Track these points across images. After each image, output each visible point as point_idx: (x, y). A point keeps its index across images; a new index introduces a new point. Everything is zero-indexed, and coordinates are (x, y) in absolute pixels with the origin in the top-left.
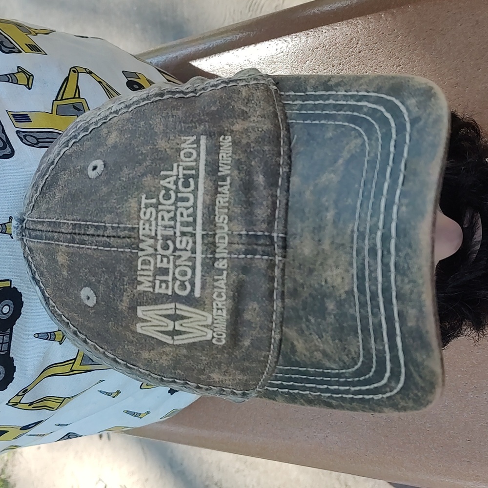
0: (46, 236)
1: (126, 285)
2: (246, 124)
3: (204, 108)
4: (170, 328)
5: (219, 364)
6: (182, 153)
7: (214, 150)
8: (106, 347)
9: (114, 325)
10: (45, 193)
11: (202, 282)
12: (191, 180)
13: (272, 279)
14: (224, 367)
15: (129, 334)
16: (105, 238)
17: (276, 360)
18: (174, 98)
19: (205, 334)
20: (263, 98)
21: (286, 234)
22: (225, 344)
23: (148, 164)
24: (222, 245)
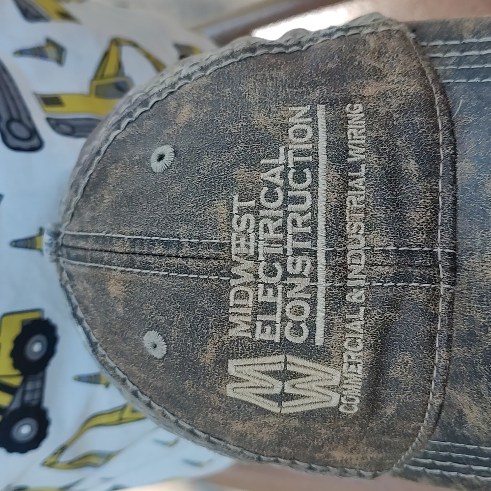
0: (92, 258)
1: (212, 328)
2: (382, 87)
3: (318, 65)
4: (277, 390)
5: (345, 440)
6: (291, 130)
7: (339, 125)
8: (179, 414)
9: (193, 385)
10: (88, 196)
11: (327, 324)
12: (307, 171)
13: (434, 318)
14: (351, 443)
15: (214, 398)
16: (179, 260)
17: (430, 433)
18: (271, 54)
19: (328, 398)
20: (401, 50)
21: (455, 248)
22: (357, 412)
23: (240, 149)
24: (357, 267)
